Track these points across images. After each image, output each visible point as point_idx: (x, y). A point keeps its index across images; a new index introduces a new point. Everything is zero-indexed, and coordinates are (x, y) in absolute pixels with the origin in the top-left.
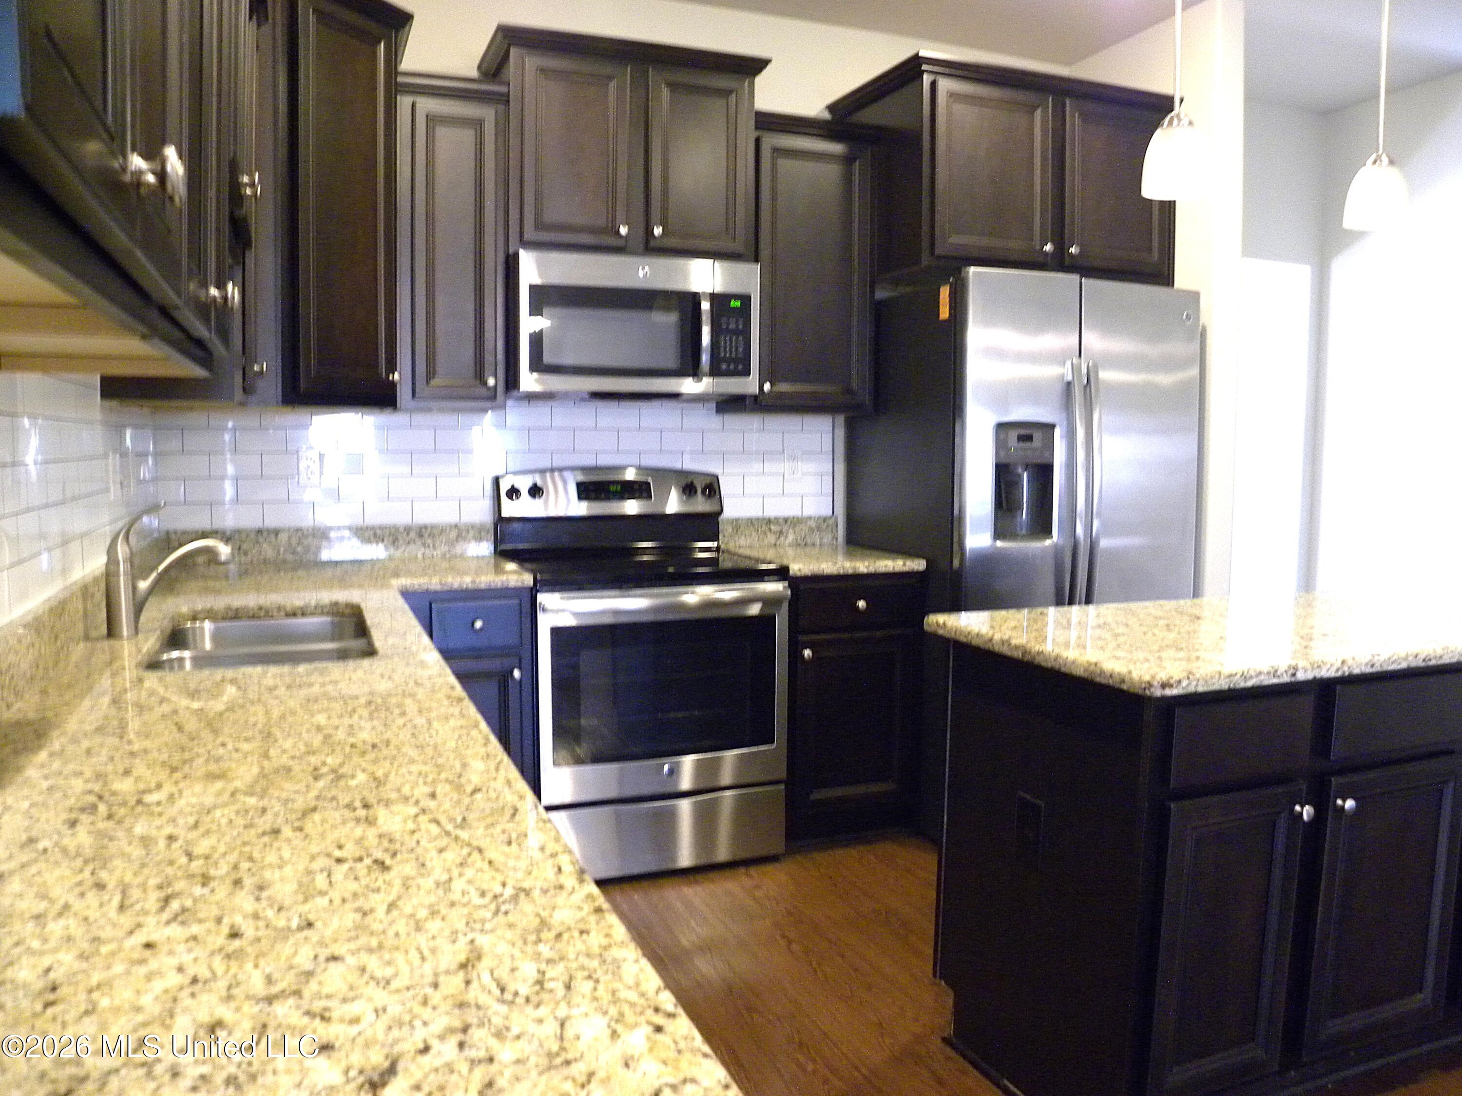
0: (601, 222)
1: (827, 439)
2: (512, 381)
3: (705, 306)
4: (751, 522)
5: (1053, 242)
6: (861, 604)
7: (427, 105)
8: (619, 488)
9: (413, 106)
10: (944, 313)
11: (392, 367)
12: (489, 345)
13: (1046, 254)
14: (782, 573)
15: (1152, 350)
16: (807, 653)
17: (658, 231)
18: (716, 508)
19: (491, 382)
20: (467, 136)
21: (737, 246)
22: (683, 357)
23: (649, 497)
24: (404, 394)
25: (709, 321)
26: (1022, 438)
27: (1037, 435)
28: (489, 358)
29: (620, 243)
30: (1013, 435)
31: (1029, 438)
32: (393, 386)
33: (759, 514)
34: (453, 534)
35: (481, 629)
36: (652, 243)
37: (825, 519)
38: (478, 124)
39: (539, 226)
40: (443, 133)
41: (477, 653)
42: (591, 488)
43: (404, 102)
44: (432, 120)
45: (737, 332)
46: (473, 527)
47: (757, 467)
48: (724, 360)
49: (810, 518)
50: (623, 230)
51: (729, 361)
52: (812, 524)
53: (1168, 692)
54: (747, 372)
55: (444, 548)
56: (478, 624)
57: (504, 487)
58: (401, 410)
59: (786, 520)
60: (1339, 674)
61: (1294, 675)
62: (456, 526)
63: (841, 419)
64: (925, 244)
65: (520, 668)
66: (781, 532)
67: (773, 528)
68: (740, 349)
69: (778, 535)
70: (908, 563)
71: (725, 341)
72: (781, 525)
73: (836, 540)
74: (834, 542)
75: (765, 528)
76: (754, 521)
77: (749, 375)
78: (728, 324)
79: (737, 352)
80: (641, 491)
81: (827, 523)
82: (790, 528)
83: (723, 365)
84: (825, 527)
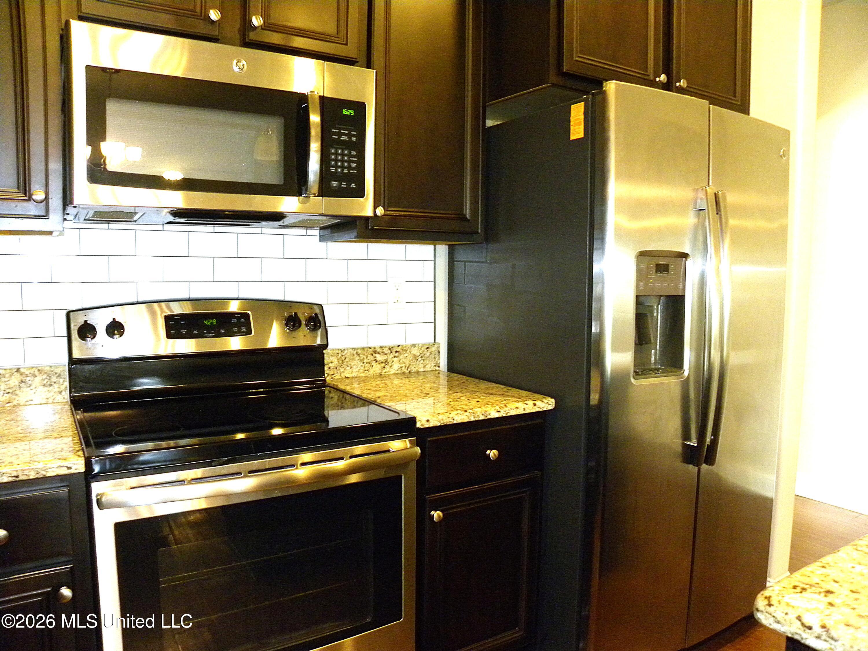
1: (430, 265)
3: (314, 110)
4: (358, 352)
6: (493, 453)
8: (215, 321)
14: (407, 426)
16: (437, 515)
17: (257, 21)
18: (326, 343)
19: (40, 196)
21: (350, 51)
22: (286, 170)
23: (249, 332)
26: (659, 269)
27: (673, 266)
29: (210, 29)
30: (652, 265)
31: (665, 269)
33: (365, 343)
36: (251, 35)
37: (427, 347)
42: (183, 322)
45: (348, 145)
46: (41, 370)
48: (335, 176)
49: (414, 346)
50: (215, 15)
51: (340, 178)
52: (415, 352)
54: (360, 193)
57: (76, 323)
63: (443, 249)
64: (552, 59)
66: (386, 362)
67: (379, 357)
68: (354, 165)
69: (383, 365)
70: (538, 403)
71: (336, 154)
72: (386, 354)
73: (439, 367)
74: (437, 368)
75: (371, 358)
76: (359, 351)
77: (362, 196)
78: (340, 134)
79: (349, 168)
80: (239, 325)
81: (430, 350)
82: (395, 357)
83: (335, 184)
84: (428, 354)
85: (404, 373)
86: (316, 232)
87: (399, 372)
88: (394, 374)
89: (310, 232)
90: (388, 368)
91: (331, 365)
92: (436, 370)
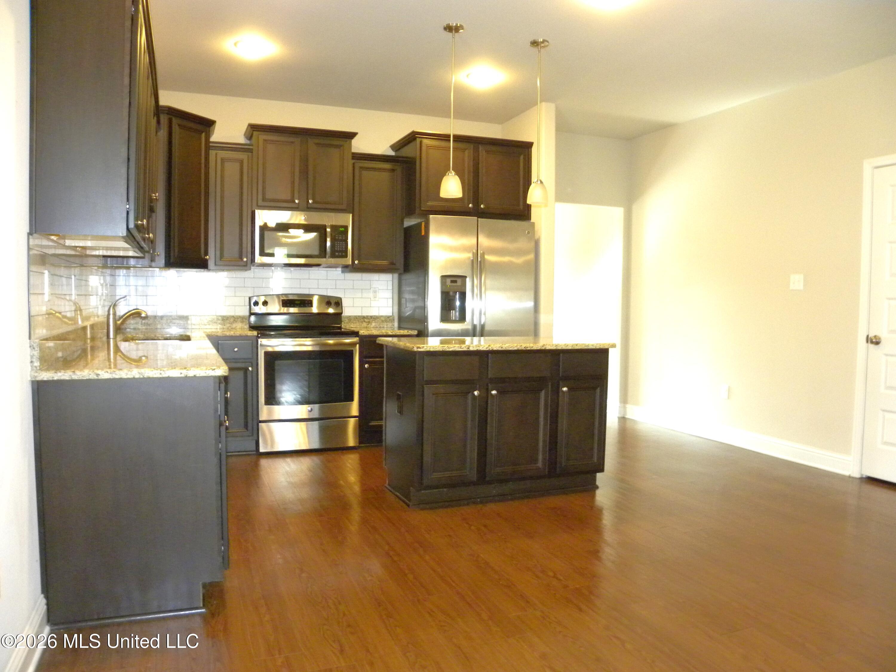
0: (289, 198)
1: (390, 283)
2: (253, 260)
3: (328, 230)
5: (473, 204)
7: (222, 154)
8: (299, 302)
9: (216, 154)
10: (423, 233)
11: (206, 253)
12: (244, 245)
13: (470, 208)
14: (355, 334)
15: (512, 246)
16: (367, 366)
17: (310, 201)
18: (341, 312)
19: (245, 259)
20: (237, 166)
21: (344, 207)
22: (320, 250)
23: (312, 306)
24: (211, 264)
25: (330, 236)
26: (452, 282)
27: (459, 281)
28: (244, 250)
29: (296, 206)
30: (448, 280)
31: (455, 282)
32: (207, 261)
33: (360, 315)
34: (232, 320)
35: (237, 351)
36: (309, 206)
37: (389, 317)
38: (241, 162)
39: (264, 199)
40: (227, 165)
41: (236, 360)
42: (288, 302)
43: (212, 153)
44: (223, 160)
45: (342, 240)
46: (240, 317)
47: (359, 295)
48: (337, 251)
49: (382, 316)
50: (297, 201)
51: (339, 252)
52: (383, 319)
53: (419, 350)
54: (346, 256)
55: (228, 325)
56: (236, 349)
57: (253, 301)
58: (210, 270)
59: (371, 317)
60: (488, 349)
61: (468, 348)
62: (233, 316)
63: (396, 276)
64: (417, 205)
65: (252, 367)
66: (369, 322)
67: (366, 320)
68: (344, 247)
69: (368, 323)
70: (409, 331)
71: (338, 244)
72: (369, 319)
73: (394, 326)
74: (393, 326)
75: (362, 320)
76: (357, 317)
77: (347, 257)
78: (339, 237)
79: (342, 248)
80: (308, 304)
81: (389, 318)
82: (373, 320)
83: (337, 254)
84: (388, 320)
85: (377, 327)
86: (340, 269)
87: (375, 326)
88: (373, 327)
89: (338, 269)
90: (369, 325)
91: (345, 322)
92: (392, 327)
